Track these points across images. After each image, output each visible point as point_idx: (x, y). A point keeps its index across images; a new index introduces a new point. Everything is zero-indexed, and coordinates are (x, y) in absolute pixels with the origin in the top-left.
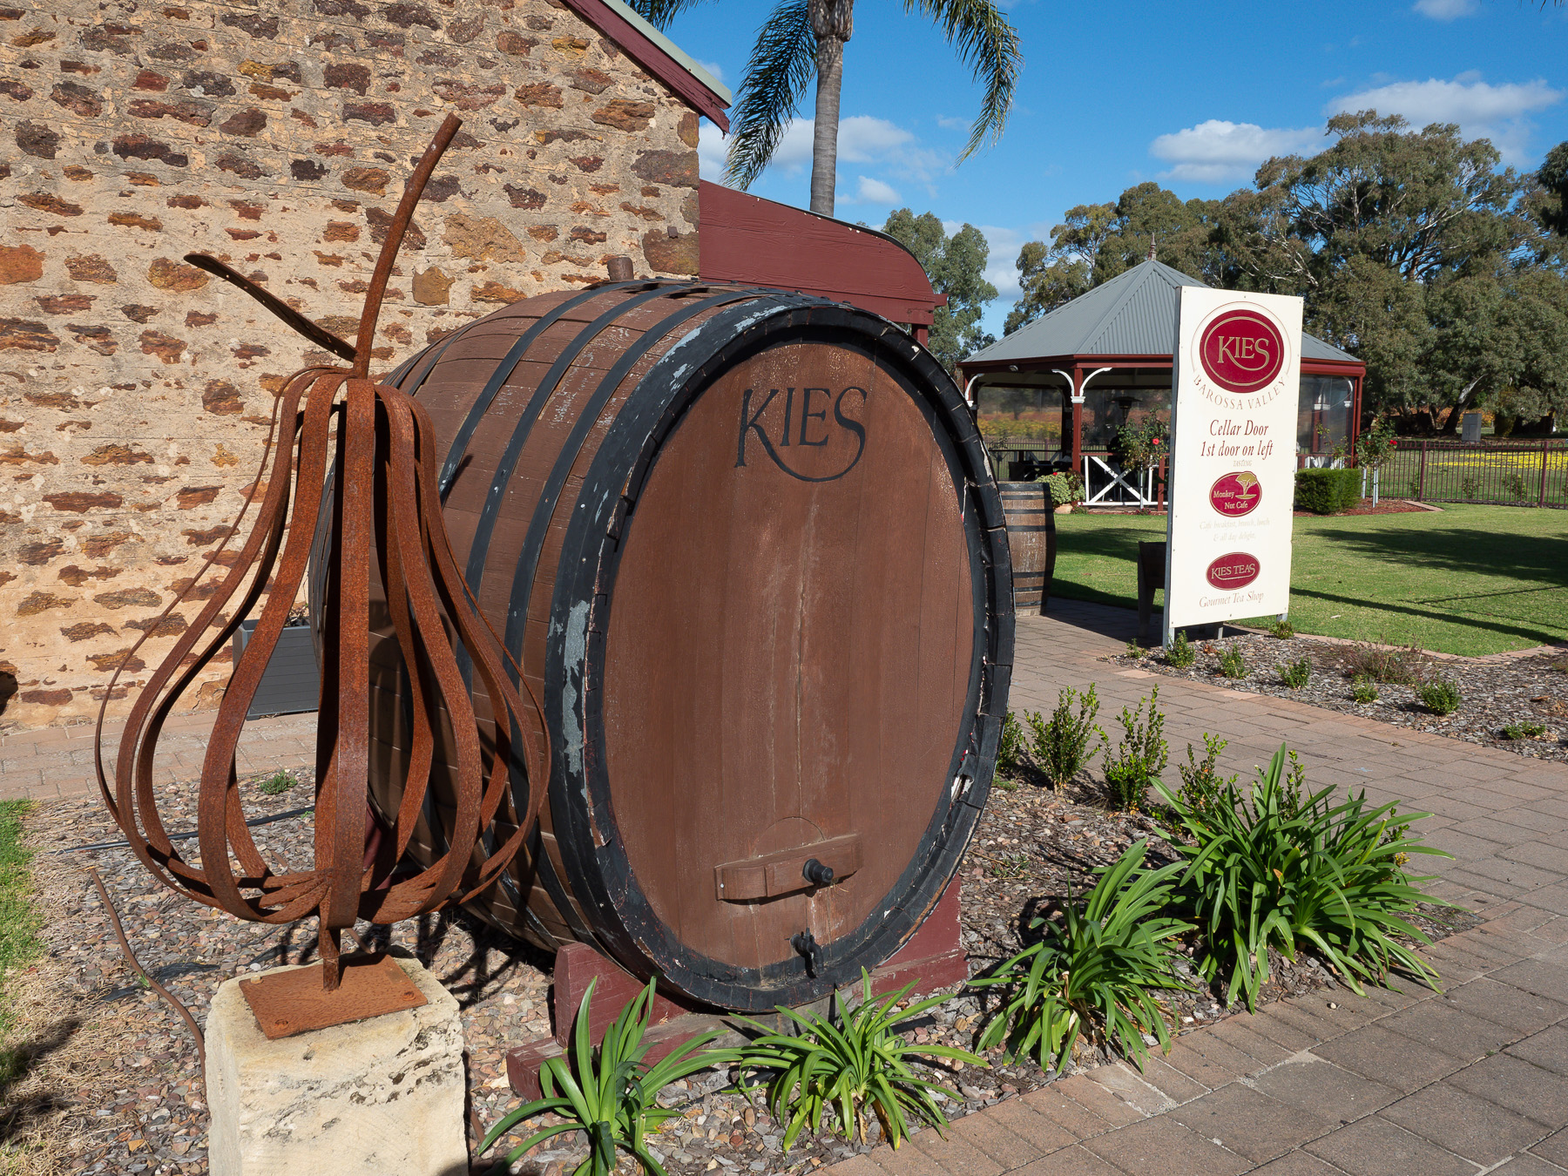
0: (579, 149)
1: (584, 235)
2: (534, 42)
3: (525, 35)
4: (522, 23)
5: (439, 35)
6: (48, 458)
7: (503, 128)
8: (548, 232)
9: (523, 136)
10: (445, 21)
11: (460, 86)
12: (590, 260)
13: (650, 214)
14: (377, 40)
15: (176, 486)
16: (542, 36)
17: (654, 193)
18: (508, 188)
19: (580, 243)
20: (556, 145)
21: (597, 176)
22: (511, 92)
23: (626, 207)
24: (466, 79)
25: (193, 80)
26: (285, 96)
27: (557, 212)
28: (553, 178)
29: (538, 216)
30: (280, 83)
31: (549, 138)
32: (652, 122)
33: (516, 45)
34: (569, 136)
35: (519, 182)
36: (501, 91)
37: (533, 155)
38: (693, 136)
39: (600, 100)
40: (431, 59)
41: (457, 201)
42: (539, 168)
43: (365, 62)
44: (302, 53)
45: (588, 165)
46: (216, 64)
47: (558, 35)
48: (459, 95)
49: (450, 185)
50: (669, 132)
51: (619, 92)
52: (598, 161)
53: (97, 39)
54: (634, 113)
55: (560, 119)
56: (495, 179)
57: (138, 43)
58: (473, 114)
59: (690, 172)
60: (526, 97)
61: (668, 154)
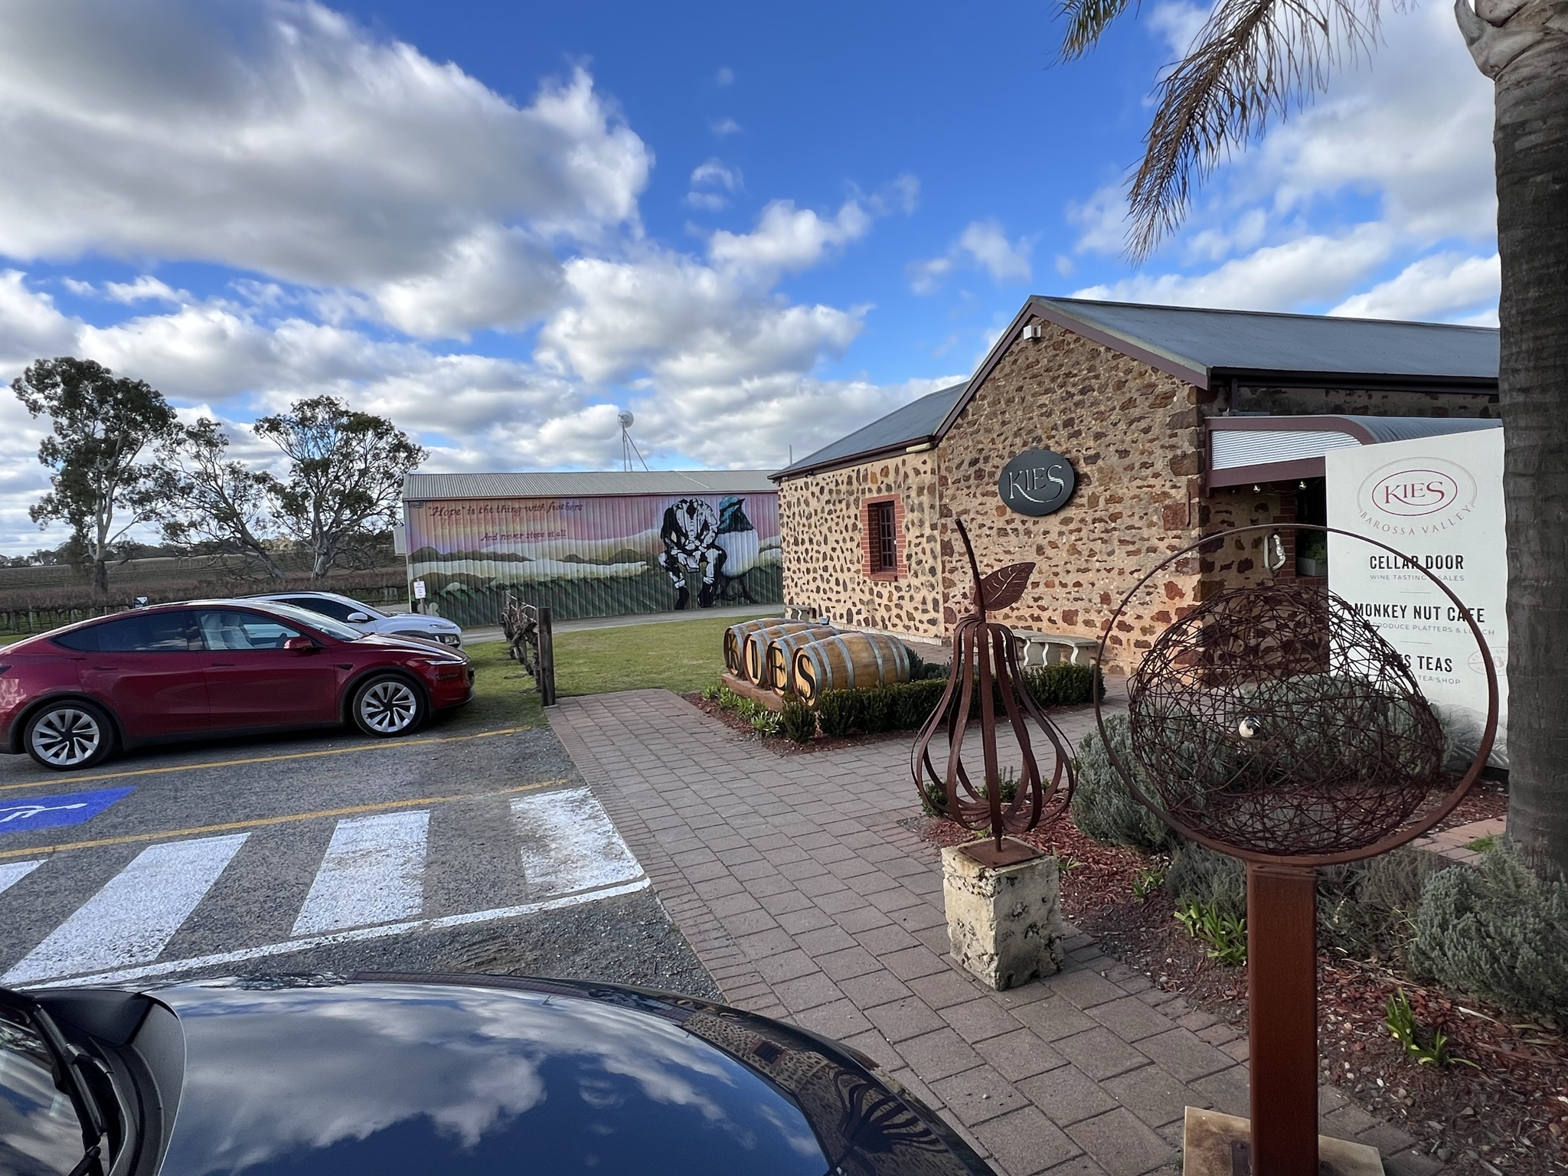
0: (1143, 424)
1: (1145, 465)
2: (1127, 381)
3: (1123, 380)
4: (1122, 374)
5: (1095, 393)
7: (1115, 425)
8: (1131, 467)
9: (1122, 426)
10: (1096, 387)
11: (1102, 413)
12: (1147, 477)
13: (1173, 447)
14: (1077, 405)
16: (1129, 377)
17: (1175, 435)
18: (1117, 451)
19: (1143, 470)
20: (1133, 427)
21: (1150, 436)
22: (1118, 407)
23: (1162, 447)
24: (1103, 408)
25: (1034, 439)
26: (1054, 437)
27: (1135, 458)
28: (1133, 442)
29: (1127, 461)
30: (1054, 433)
31: (1131, 424)
32: (1175, 399)
33: (1120, 385)
34: (1139, 419)
35: (1121, 448)
36: (1114, 408)
37: (1125, 433)
38: (1193, 398)
39: (1152, 398)
40: (1092, 404)
41: (1100, 462)
42: (1128, 439)
43: (1073, 415)
44: (1058, 419)
45: (1146, 431)
46: (1039, 432)
47: (1135, 373)
48: (1101, 416)
49: (1097, 456)
50: (1182, 400)
51: (1160, 389)
52: (1150, 427)
53: (1016, 435)
54: (1167, 397)
55: (1136, 412)
56: (1112, 448)
57: (1023, 433)
58: (1105, 423)
59: (1193, 418)
60: (1123, 408)
61: (1182, 413)
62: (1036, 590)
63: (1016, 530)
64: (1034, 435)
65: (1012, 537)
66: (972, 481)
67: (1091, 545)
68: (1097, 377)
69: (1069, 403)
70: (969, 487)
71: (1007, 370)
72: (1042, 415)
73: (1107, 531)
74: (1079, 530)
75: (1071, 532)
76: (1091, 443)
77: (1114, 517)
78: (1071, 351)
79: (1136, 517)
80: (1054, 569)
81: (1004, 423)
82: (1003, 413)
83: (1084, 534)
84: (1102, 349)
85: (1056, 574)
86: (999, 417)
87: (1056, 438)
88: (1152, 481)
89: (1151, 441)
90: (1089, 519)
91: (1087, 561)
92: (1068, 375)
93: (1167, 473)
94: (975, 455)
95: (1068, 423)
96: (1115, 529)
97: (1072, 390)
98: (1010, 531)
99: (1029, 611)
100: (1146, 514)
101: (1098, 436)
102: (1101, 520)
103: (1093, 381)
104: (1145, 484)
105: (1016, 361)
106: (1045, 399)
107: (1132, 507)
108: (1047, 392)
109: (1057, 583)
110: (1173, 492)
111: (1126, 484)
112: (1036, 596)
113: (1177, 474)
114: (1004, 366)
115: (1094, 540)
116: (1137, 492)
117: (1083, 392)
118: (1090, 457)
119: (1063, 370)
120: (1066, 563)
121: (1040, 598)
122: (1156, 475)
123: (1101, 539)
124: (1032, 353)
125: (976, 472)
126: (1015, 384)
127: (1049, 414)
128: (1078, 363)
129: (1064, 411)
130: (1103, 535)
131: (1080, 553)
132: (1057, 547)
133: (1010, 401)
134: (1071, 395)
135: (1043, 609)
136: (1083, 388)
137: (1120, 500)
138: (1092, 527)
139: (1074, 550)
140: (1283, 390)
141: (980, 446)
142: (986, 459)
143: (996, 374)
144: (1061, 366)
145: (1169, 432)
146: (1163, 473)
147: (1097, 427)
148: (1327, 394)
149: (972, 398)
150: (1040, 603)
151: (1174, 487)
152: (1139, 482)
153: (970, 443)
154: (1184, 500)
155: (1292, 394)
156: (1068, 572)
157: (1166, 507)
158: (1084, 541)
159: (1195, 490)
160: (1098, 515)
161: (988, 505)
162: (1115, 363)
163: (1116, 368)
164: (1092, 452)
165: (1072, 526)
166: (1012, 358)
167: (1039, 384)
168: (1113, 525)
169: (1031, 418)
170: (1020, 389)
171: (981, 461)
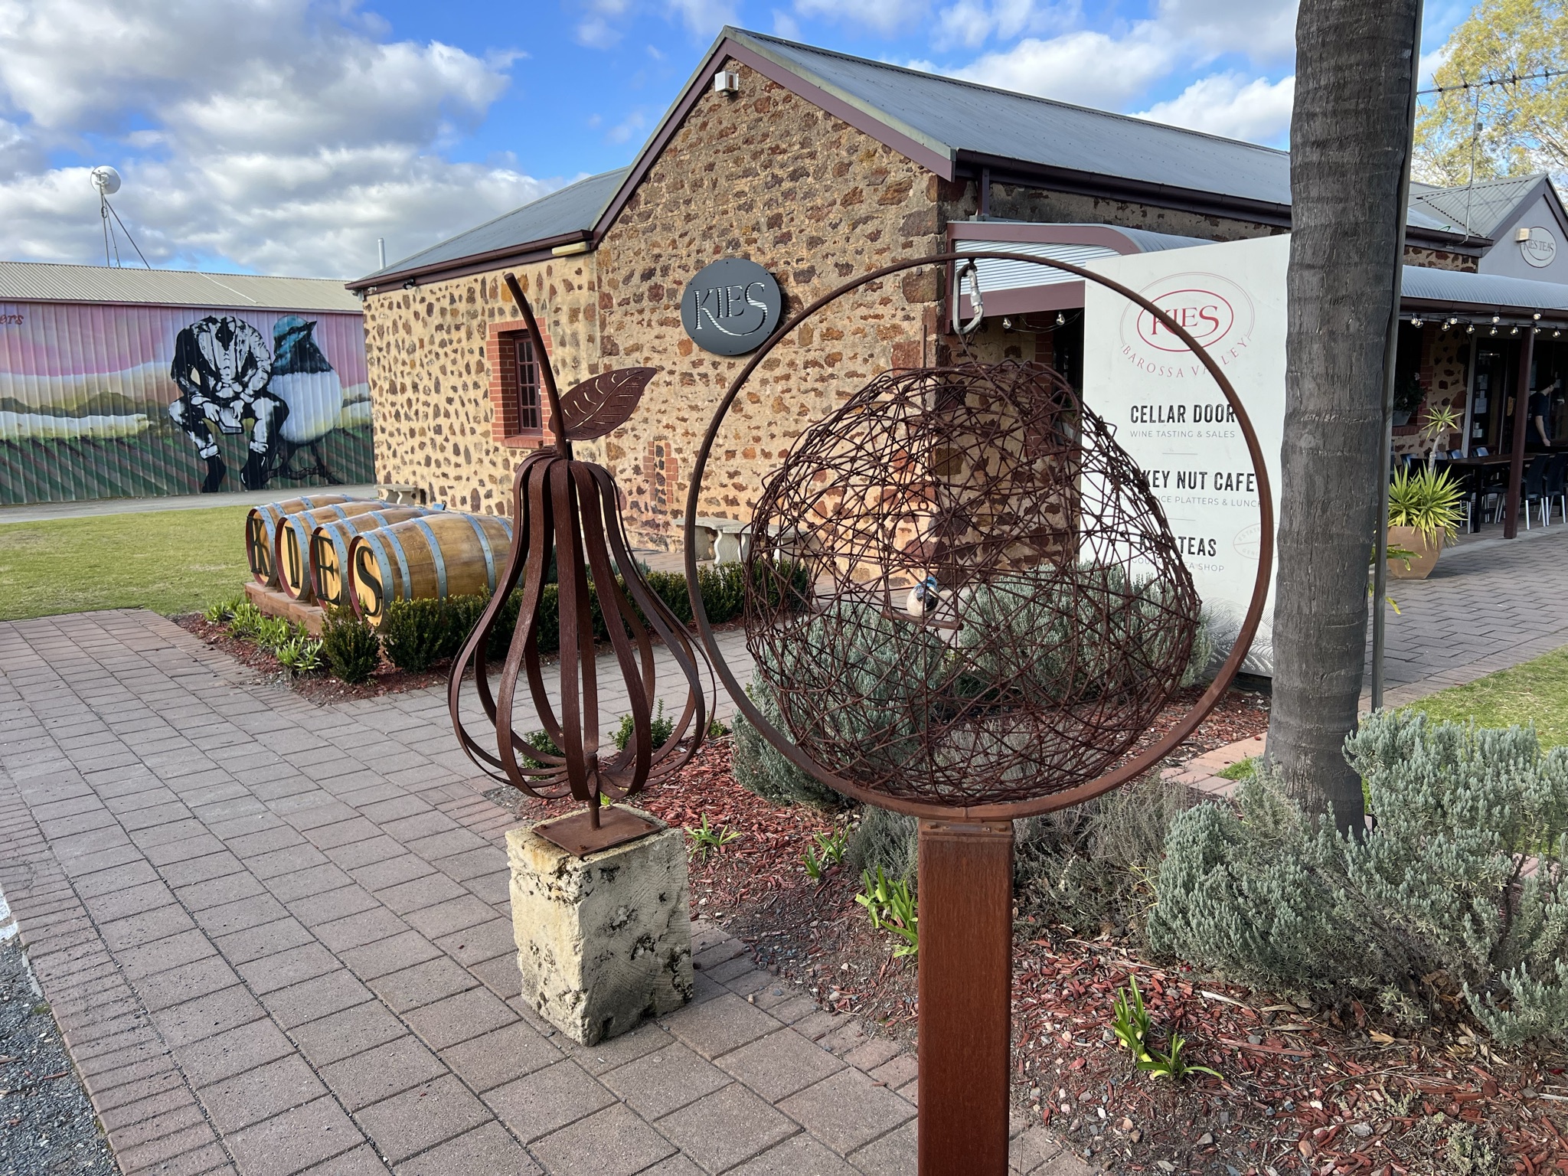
0: (870, 227)
1: (871, 287)
2: (850, 164)
3: (846, 161)
4: (844, 153)
5: (810, 179)
6: (694, 435)
7: (834, 227)
9: (844, 229)
10: (811, 171)
11: (819, 208)
12: (874, 303)
14: (786, 195)
15: (724, 449)
16: (854, 158)
17: (911, 245)
18: (836, 265)
19: (869, 293)
20: (858, 230)
21: (879, 244)
22: (839, 202)
24: (819, 202)
26: (755, 241)
27: (859, 274)
28: (857, 252)
30: (755, 235)
31: (854, 226)
32: (911, 192)
33: (842, 169)
34: (866, 220)
35: (842, 261)
36: (834, 203)
37: (848, 239)
38: (934, 194)
39: (882, 189)
40: (806, 196)
41: (815, 280)
42: (851, 248)
43: (781, 210)
44: (760, 215)
45: (874, 237)
46: (736, 233)
47: (861, 153)
48: (816, 214)
49: (811, 271)
50: (920, 196)
51: (892, 178)
52: (879, 232)
53: (705, 236)
54: (900, 190)
55: (862, 210)
56: (830, 261)
57: (715, 233)
58: (822, 224)
59: (932, 222)
60: (846, 202)
61: (919, 213)
62: (732, 461)
63: (705, 376)
64: (729, 237)
65: (700, 386)
66: (646, 303)
67: (802, 398)
68: (812, 155)
69: (776, 193)
70: (641, 312)
71: (693, 138)
72: (739, 208)
73: (822, 379)
74: (787, 377)
75: (777, 380)
76: (804, 253)
77: (832, 360)
78: (778, 115)
79: (860, 359)
80: (755, 433)
81: (688, 218)
82: (688, 202)
83: (793, 382)
84: (820, 114)
85: (757, 440)
86: (683, 208)
87: (759, 243)
88: (880, 309)
89: (880, 252)
90: (800, 362)
91: (796, 421)
92: (775, 150)
93: (898, 298)
94: (649, 264)
95: (774, 222)
96: (832, 376)
97: (780, 172)
98: (697, 378)
99: (723, 492)
100: (871, 356)
101: (814, 242)
102: (815, 363)
103: (807, 161)
104: (871, 312)
105: (704, 125)
106: (743, 185)
107: (854, 345)
108: (747, 173)
109: (758, 452)
110: (905, 325)
111: (847, 313)
112: (732, 470)
113: (911, 300)
114: (689, 131)
115: (806, 392)
116: (861, 323)
117: (794, 176)
118: (802, 273)
119: (769, 143)
120: (770, 424)
121: (737, 473)
122: (885, 302)
123: (815, 390)
124: (727, 111)
125: (651, 289)
126: (705, 160)
127: (749, 207)
128: (788, 133)
129: (768, 204)
130: (819, 385)
131: (787, 409)
132: (758, 401)
133: (696, 185)
134: (777, 180)
135: (740, 488)
136: (795, 171)
137: (839, 336)
138: (803, 373)
139: (780, 406)
140: (1045, 193)
141: (656, 251)
142: (665, 271)
143: (677, 142)
144: (765, 136)
145: (902, 240)
146: (894, 298)
147: (811, 231)
148: (1096, 204)
149: (645, 178)
150: (736, 480)
151: (907, 318)
152: (863, 311)
153: (643, 246)
154: (919, 337)
155: (1055, 199)
156: (773, 436)
157: (897, 347)
158: (794, 392)
159: (932, 324)
160: (811, 356)
161: (668, 338)
162: (835, 136)
163: (837, 144)
164: (804, 266)
165: (779, 371)
166: (700, 120)
167: (737, 161)
168: (830, 370)
169: (725, 212)
170: (710, 167)
171: (658, 272)
